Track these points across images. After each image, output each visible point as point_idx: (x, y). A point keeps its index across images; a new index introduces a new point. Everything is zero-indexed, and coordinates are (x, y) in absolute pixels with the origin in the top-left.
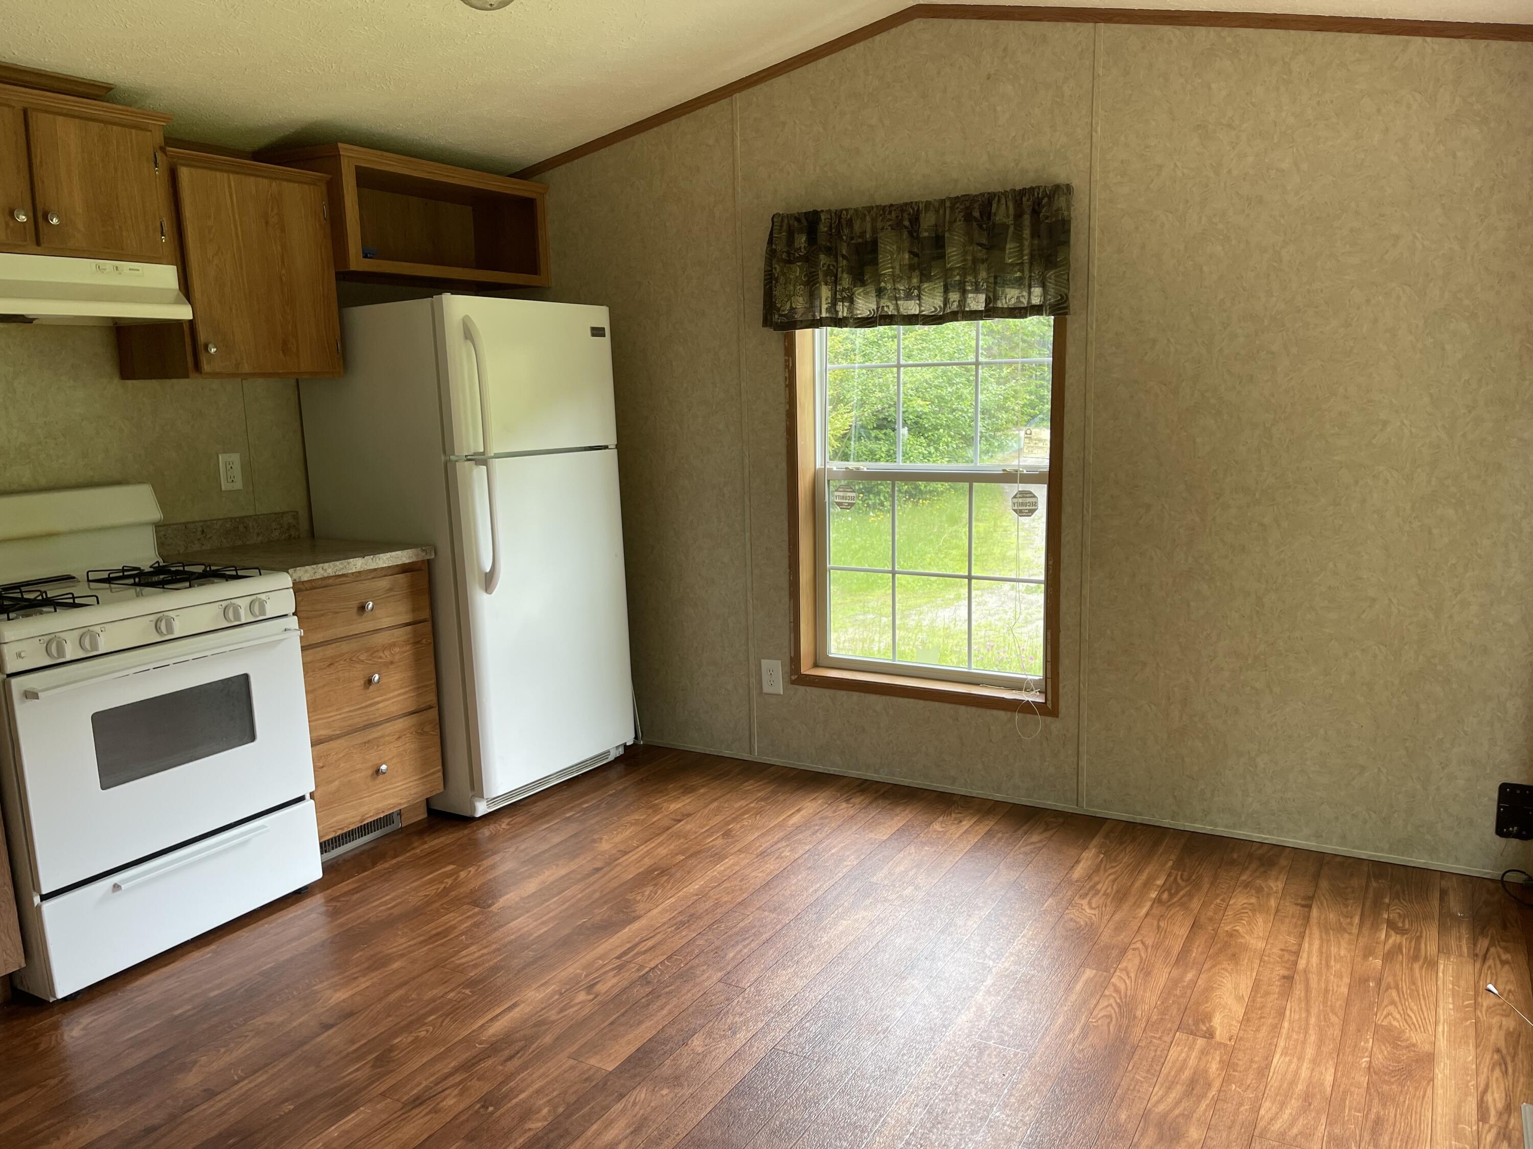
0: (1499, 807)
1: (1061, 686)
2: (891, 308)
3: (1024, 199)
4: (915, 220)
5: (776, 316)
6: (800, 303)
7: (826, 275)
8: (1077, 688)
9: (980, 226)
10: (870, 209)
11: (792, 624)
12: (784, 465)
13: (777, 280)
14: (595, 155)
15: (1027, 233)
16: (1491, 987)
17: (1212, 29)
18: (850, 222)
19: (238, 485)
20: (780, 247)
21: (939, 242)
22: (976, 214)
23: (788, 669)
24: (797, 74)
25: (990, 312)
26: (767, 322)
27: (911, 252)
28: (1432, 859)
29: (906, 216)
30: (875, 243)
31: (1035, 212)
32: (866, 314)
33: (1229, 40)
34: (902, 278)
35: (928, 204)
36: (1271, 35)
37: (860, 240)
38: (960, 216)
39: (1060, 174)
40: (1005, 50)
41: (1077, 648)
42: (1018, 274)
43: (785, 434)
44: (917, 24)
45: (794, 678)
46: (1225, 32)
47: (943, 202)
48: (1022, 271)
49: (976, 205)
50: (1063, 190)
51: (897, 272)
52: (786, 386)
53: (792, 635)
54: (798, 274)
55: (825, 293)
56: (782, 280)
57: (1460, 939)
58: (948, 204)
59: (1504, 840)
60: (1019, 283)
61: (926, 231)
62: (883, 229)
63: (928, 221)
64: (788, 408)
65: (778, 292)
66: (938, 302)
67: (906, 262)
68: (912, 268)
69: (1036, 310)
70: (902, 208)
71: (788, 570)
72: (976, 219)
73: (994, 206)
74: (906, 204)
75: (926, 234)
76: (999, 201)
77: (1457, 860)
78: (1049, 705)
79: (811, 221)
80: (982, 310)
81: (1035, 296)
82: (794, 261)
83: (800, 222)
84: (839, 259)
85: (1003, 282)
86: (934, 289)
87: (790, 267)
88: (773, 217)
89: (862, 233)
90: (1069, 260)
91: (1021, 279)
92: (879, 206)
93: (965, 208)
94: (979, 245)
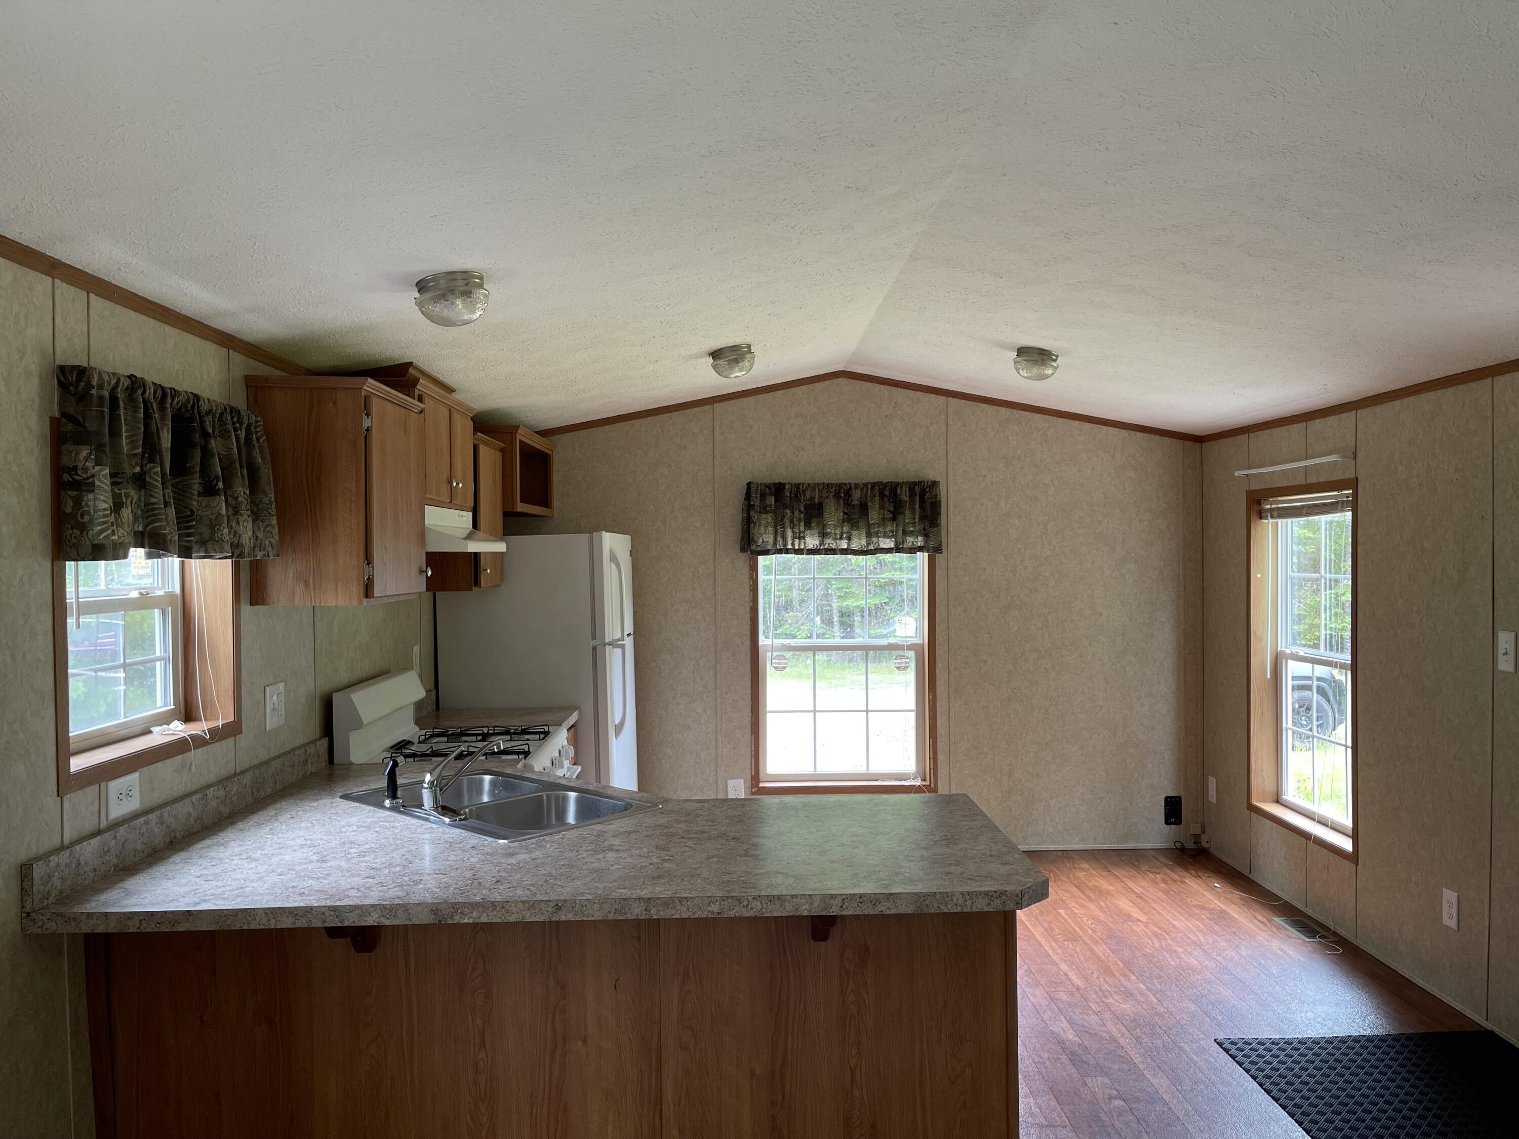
0: (1165, 809)
1: (938, 773)
2: (832, 544)
3: (916, 487)
4: (848, 493)
6: (769, 538)
7: (789, 523)
8: (948, 773)
9: (889, 500)
10: (819, 484)
13: (755, 524)
15: (917, 506)
16: (1216, 885)
18: (804, 491)
20: (755, 502)
21: (864, 508)
22: (887, 493)
24: (761, 397)
25: (898, 549)
27: (844, 512)
28: (1137, 843)
29: (842, 490)
30: (821, 505)
31: (922, 497)
32: (811, 547)
34: (838, 527)
35: (856, 485)
37: (810, 502)
38: (877, 494)
39: (930, 474)
40: (896, 403)
41: (948, 749)
42: (912, 529)
44: (842, 381)
45: (754, 790)
47: (866, 485)
48: (915, 527)
49: (888, 489)
50: (935, 484)
51: (835, 523)
52: (751, 590)
53: (753, 760)
54: (769, 521)
56: (757, 523)
57: (1183, 872)
58: (869, 486)
59: (1169, 826)
60: (912, 533)
61: (856, 500)
62: (827, 497)
63: (857, 495)
64: (752, 604)
65: (754, 531)
66: (864, 542)
67: (841, 518)
68: (844, 521)
69: (921, 549)
70: (840, 486)
71: (750, 714)
72: (887, 497)
73: (899, 490)
74: (843, 484)
75: (856, 502)
76: (901, 487)
77: (1149, 842)
78: (929, 785)
79: (778, 489)
80: (892, 548)
81: (920, 541)
82: (766, 512)
83: (770, 489)
84: (797, 513)
85: (905, 533)
86: (860, 535)
87: (763, 516)
88: (749, 484)
89: (813, 498)
90: (940, 523)
91: (913, 531)
92: (824, 483)
93: (880, 489)
94: (889, 511)
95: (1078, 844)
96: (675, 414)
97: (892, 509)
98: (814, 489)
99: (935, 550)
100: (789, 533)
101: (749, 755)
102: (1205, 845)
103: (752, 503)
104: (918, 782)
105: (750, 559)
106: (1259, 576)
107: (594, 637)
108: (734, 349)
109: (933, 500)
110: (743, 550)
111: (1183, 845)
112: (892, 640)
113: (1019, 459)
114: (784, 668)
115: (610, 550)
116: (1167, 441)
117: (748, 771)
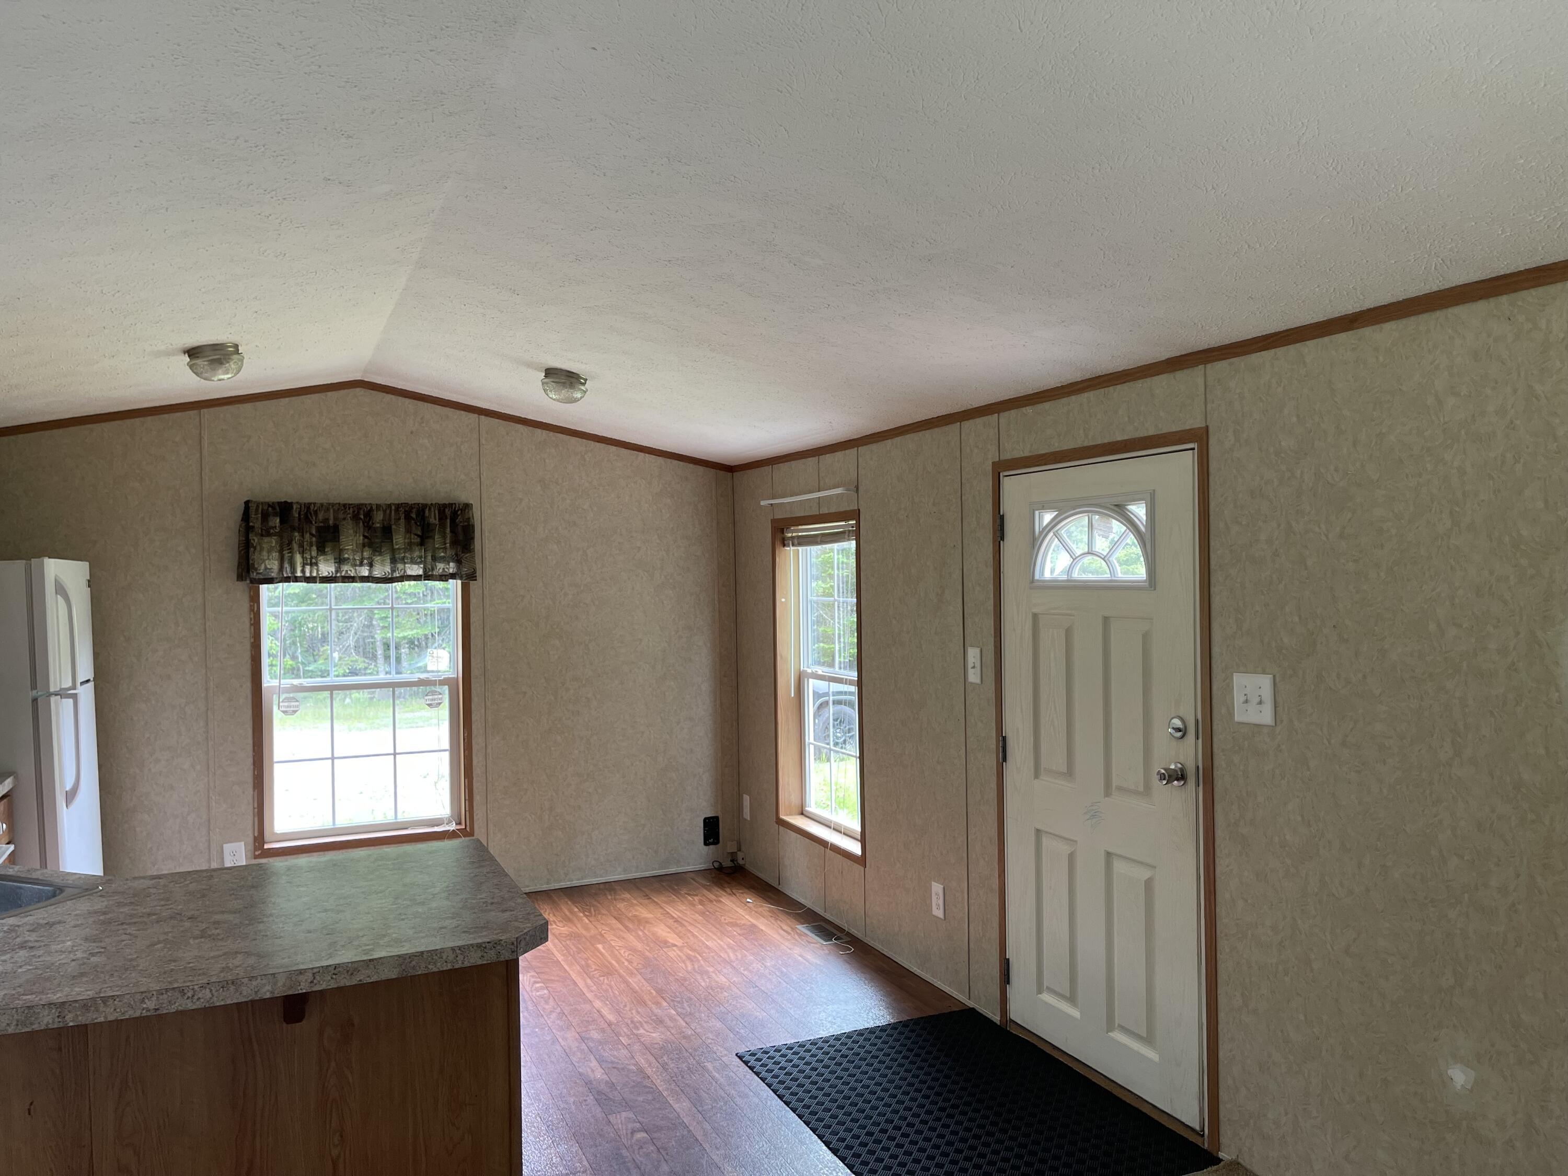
0: (704, 830)
1: (475, 814)
2: (353, 571)
3: (447, 510)
4: (369, 515)
6: (273, 565)
7: (299, 547)
8: (485, 814)
9: (416, 523)
10: (333, 505)
11: (256, 810)
12: (248, 685)
13: (255, 548)
15: (448, 530)
16: (748, 900)
18: (316, 512)
20: (256, 523)
21: (387, 532)
22: (414, 516)
23: (251, 847)
24: (260, 404)
25: (427, 576)
27: (364, 536)
28: (678, 867)
30: (336, 528)
31: (453, 521)
32: (325, 574)
33: (554, 438)
34: (357, 552)
35: (378, 507)
36: (574, 440)
37: (322, 524)
38: (403, 516)
39: (463, 496)
40: (422, 418)
41: (485, 788)
42: (442, 554)
43: (250, 661)
44: (359, 391)
45: (257, 853)
46: (551, 435)
47: (390, 506)
48: (445, 553)
49: (414, 510)
50: (467, 506)
51: (355, 548)
52: (253, 626)
53: (256, 819)
54: (273, 545)
56: (258, 548)
57: (717, 891)
58: (393, 508)
59: (707, 847)
60: (443, 560)
61: (378, 523)
62: (344, 519)
63: (379, 517)
64: (253, 641)
65: (255, 556)
66: (388, 569)
67: (361, 542)
68: (364, 546)
69: (453, 576)
70: (359, 507)
71: (252, 767)
72: (413, 519)
73: (427, 512)
74: (362, 504)
75: (378, 525)
76: (430, 509)
78: (468, 829)
79: (284, 509)
80: (421, 576)
81: (452, 568)
82: (269, 534)
83: (274, 508)
84: (307, 536)
85: (434, 559)
86: (383, 560)
87: (266, 539)
88: (247, 503)
89: (326, 520)
90: (474, 549)
91: (444, 557)
92: (339, 504)
93: (405, 511)
94: (416, 535)
95: (620, 874)
96: (149, 418)
97: (419, 533)
98: (328, 509)
99: (468, 577)
100: (298, 559)
101: (251, 814)
102: (741, 862)
103: (251, 524)
104: (452, 827)
105: (250, 589)
106: (783, 600)
107: (34, 686)
108: (217, 348)
109: (466, 524)
110: (240, 578)
111: (720, 863)
112: (423, 676)
113: (557, 483)
114: (295, 712)
115: (56, 580)
116: (701, 469)
117: (250, 833)
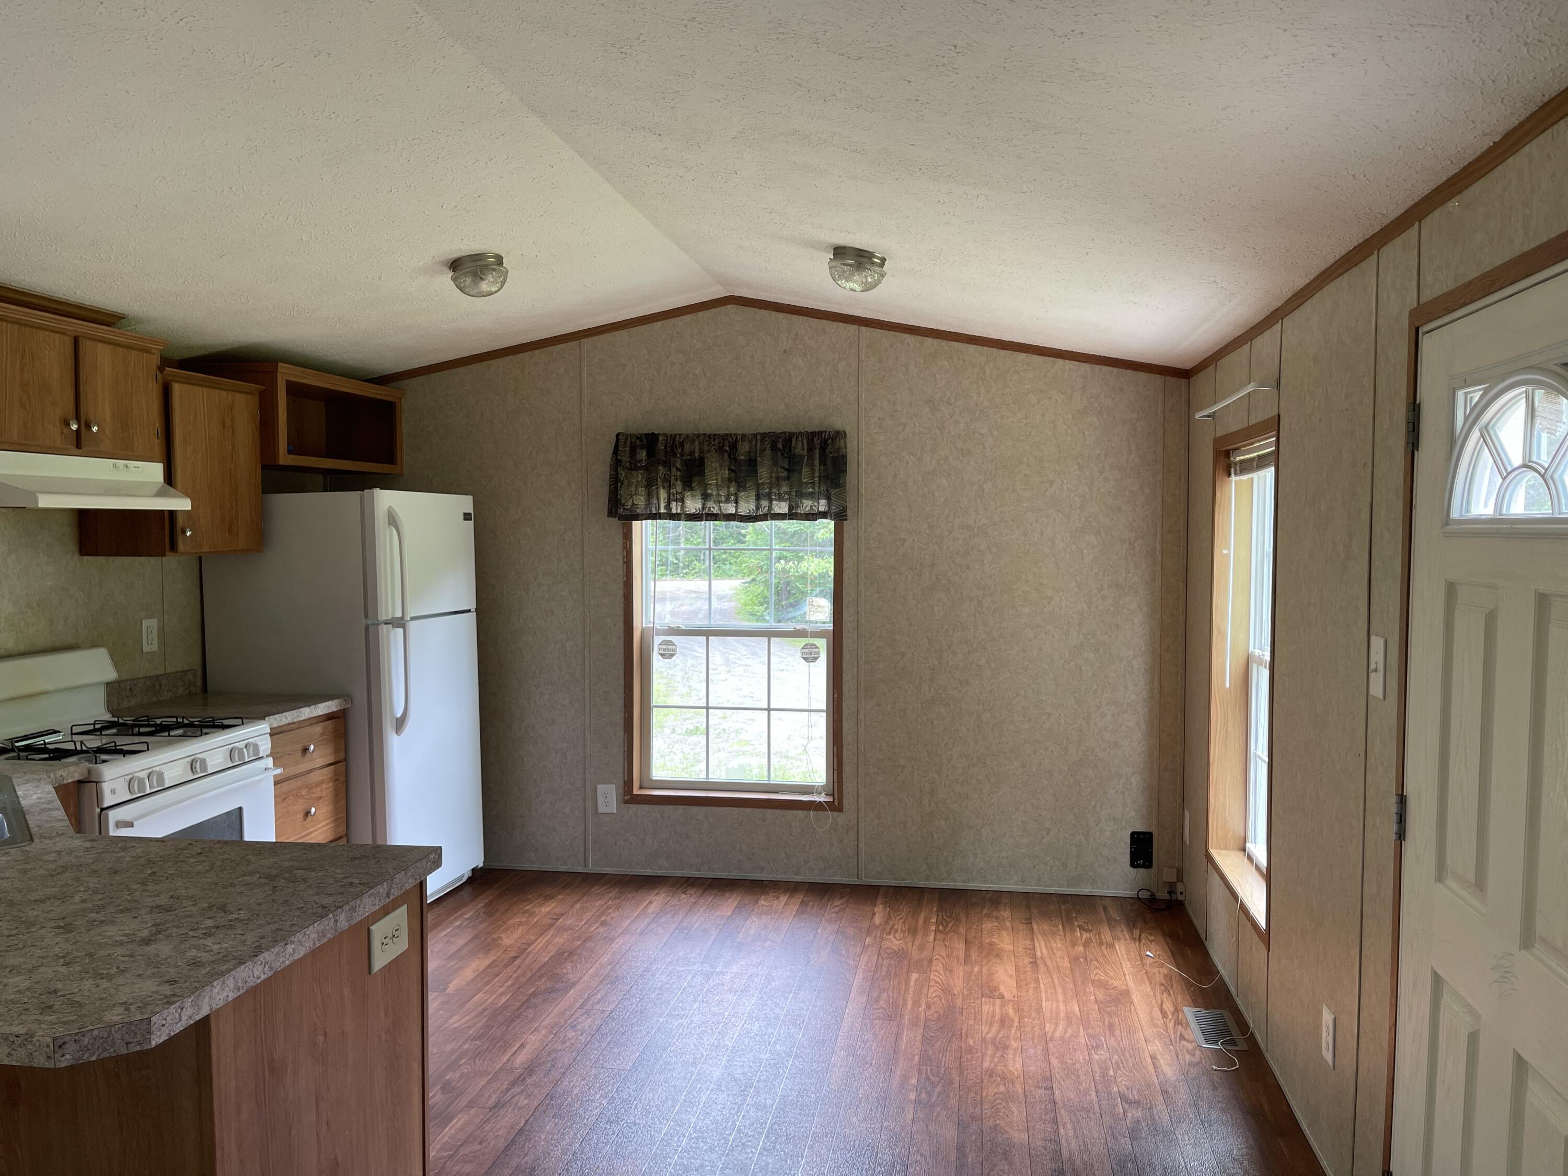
0: (1131, 848)
1: (844, 787)
2: (716, 508)
3: (815, 439)
4: (734, 446)
5: (622, 510)
6: (641, 501)
7: (663, 482)
8: (856, 789)
9: (782, 454)
10: (698, 436)
11: (626, 754)
12: (621, 624)
13: (622, 483)
14: (453, 371)
15: (817, 461)
16: (1148, 953)
17: (936, 340)
18: (682, 445)
19: (155, 648)
20: (625, 458)
21: (752, 463)
22: (780, 446)
23: (621, 791)
24: (635, 330)
25: (792, 515)
26: (612, 512)
27: (729, 469)
28: (1093, 888)
29: (726, 443)
30: (702, 461)
31: (823, 449)
32: (693, 511)
33: (946, 348)
34: (723, 487)
35: (744, 436)
36: (972, 348)
37: (689, 457)
38: (768, 447)
39: (837, 423)
40: (796, 335)
41: (856, 759)
42: (811, 490)
43: (623, 600)
44: (731, 308)
45: (626, 798)
46: (944, 343)
47: (755, 435)
48: (814, 488)
49: (780, 440)
50: (839, 435)
51: (720, 483)
52: (624, 563)
53: (626, 762)
54: (640, 479)
55: (663, 494)
56: (626, 482)
57: (1122, 931)
58: (759, 437)
59: (1135, 870)
60: (811, 496)
61: (742, 455)
62: (709, 451)
63: (744, 448)
64: (625, 579)
65: (622, 492)
66: (752, 506)
67: (726, 476)
68: (730, 480)
69: (824, 515)
70: (724, 437)
71: (623, 709)
72: (780, 450)
73: (794, 442)
74: (727, 435)
75: (743, 458)
76: (797, 438)
77: (1108, 887)
78: (836, 803)
79: (650, 440)
80: (786, 514)
81: (822, 506)
82: (636, 469)
83: (641, 440)
84: (674, 470)
85: (800, 495)
86: (748, 497)
87: (635, 473)
88: (618, 435)
89: (692, 453)
90: (845, 482)
91: (812, 493)
92: (704, 435)
93: (773, 441)
94: (783, 468)
96: (537, 352)
99: (840, 517)
101: (622, 756)
102: (1180, 898)
103: (619, 457)
104: (822, 798)
105: (624, 526)
106: (1225, 552)
109: (836, 454)
111: (1153, 894)
112: (799, 626)
113: (949, 403)
114: (672, 655)
115: (389, 511)
116: (1142, 376)
117: (621, 776)
